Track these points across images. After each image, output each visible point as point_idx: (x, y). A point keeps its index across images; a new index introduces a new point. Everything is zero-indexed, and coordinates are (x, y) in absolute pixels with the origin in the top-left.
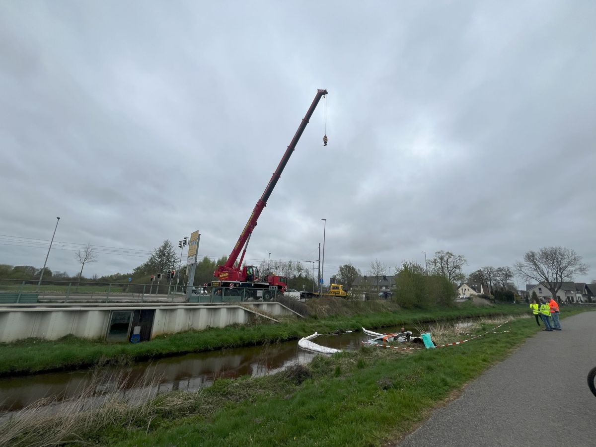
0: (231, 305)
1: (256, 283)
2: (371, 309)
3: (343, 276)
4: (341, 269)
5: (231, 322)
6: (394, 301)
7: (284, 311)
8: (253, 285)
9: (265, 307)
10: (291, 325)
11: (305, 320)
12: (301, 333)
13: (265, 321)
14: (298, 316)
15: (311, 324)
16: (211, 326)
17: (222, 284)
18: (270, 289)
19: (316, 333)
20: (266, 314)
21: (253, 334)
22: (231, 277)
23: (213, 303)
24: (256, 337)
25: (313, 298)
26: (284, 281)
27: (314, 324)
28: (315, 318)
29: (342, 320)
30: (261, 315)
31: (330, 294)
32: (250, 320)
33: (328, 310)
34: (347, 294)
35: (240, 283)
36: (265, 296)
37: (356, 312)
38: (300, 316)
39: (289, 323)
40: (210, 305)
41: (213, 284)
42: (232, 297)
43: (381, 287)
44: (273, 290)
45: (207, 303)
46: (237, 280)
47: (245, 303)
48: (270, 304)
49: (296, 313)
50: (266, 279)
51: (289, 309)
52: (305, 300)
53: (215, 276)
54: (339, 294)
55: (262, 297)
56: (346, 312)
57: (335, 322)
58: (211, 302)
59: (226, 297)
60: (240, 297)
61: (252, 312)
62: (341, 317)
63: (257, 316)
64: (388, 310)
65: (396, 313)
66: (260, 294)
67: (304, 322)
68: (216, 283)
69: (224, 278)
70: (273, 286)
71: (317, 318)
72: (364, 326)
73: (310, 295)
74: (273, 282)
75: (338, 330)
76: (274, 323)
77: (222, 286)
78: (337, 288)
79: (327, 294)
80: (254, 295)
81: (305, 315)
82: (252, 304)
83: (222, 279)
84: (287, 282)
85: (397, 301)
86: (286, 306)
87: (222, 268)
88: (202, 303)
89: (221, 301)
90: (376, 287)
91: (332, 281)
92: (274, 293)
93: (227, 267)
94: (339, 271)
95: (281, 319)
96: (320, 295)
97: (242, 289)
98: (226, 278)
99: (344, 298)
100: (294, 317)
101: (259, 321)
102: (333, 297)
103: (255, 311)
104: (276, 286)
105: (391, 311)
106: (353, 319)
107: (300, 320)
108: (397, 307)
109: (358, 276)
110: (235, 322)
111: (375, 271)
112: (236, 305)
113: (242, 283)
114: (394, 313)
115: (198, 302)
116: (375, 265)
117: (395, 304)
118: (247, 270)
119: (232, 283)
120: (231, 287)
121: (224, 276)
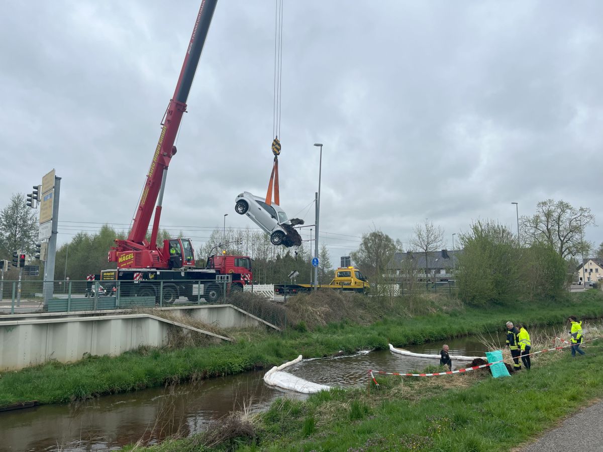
0: (134, 313)
1: (188, 270)
2: (409, 309)
3: (369, 252)
4: (366, 242)
5: (135, 345)
6: (454, 295)
7: (243, 319)
8: (183, 274)
9: (203, 315)
10: (253, 345)
11: (282, 335)
12: (270, 358)
13: (202, 340)
14: (269, 327)
15: (293, 342)
16: (93, 354)
17: (121, 275)
18: (218, 280)
19: (300, 357)
20: (204, 326)
21: (177, 363)
22: (138, 262)
23: (98, 312)
24: (180, 369)
25: (300, 294)
26: (245, 265)
27: (298, 341)
28: (301, 329)
29: (352, 332)
30: (193, 328)
31: (332, 286)
32: (171, 339)
33: (326, 315)
34: (365, 285)
35: (156, 272)
36: (209, 293)
37: (381, 317)
38: (273, 328)
39: (250, 340)
40: (92, 315)
41: (103, 276)
42: (137, 298)
43: (438, 271)
44: (223, 282)
45: (84, 312)
46: (148, 267)
47: (163, 309)
48: (215, 308)
49: (265, 322)
50: (210, 262)
51: (251, 315)
52: (284, 297)
53: (110, 259)
54: (349, 284)
55: (202, 296)
56: (361, 317)
57: (338, 336)
58: (93, 310)
59: (123, 298)
60: (154, 297)
61: (176, 324)
62: (351, 326)
63: (185, 331)
64: (441, 310)
65: (456, 315)
66: (199, 291)
67: (279, 337)
68: (109, 274)
69: (125, 265)
70: (223, 276)
71: (304, 330)
72: (392, 341)
73: (294, 289)
74: (224, 268)
75: (341, 349)
76: (221, 343)
77: (119, 278)
78: (347, 274)
79: (326, 286)
80: (188, 293)
81: (282, 324)
82: (181, 310)
83: (122, 266)
84: (250, 267)
85: (459, 294)
86: (245, 310)
87: (123, 246)
88: (73, 313)
89: (115, 307)
90: (428, 271)
91: (345, 261)
92: (225, 288)
93: (133, 241)
94: (361, 244)
95: (234, 335)
96: (313, 288)
97: (160, 282)
98: (130, 263)
99: (359, 292)
100: (261, 329)
101: (189, 341)
102: (339, 291)
103: (182, 322)
104: (228, 274)
105: (447, 313)
106: (373, 330)
107: (272, 334)
108: (459, 304)
109: (397, 251)
110: (141, 345)
111: (422, 243)
112: (144, 313)
113: (160, 272)
114: (451, 315)
115: (67, 311)
116: (422, 231)
117: (456, 299)
118: (170, 247)
119: (139, 272)
120: (135, 280)
121: (127, 259)
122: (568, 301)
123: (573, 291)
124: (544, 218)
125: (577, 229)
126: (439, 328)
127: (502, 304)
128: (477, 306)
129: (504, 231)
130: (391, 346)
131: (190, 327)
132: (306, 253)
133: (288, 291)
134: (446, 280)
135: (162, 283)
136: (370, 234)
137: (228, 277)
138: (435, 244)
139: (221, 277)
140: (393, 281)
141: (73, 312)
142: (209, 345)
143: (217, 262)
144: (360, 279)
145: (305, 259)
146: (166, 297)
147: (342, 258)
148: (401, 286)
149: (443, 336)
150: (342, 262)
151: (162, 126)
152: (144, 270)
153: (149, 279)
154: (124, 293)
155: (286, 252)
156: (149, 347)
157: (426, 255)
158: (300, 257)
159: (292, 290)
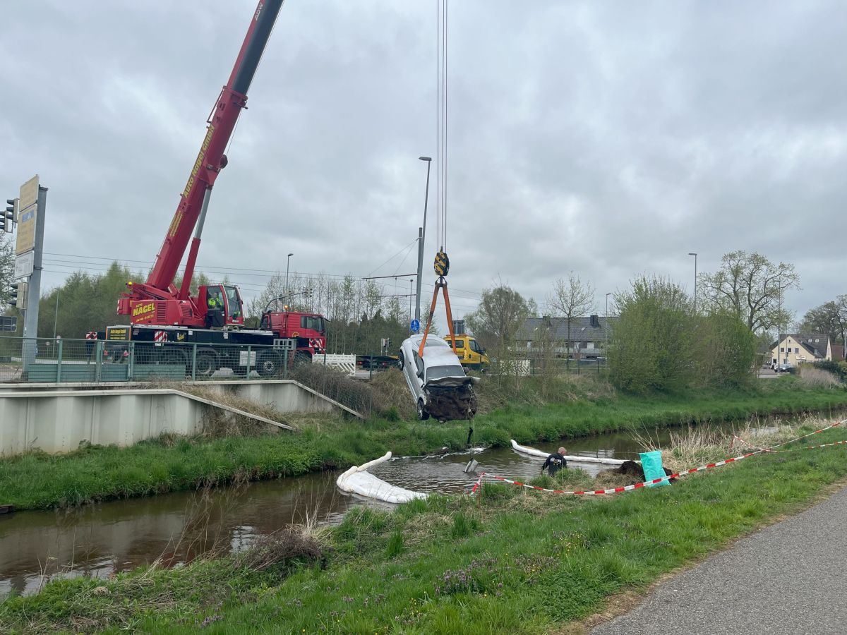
0: (156, 387)
1: (234, 331)
2: (541, 394)
3: (490, 315)
4: (487, 300)
5: (154, 431)
6: (603, 377)
7: (310, 400)
8: (226, 336)
9: (254, 394)
10: (324, 437)
11: (365, 423)
12: (346, 455)
13: (251, 427)
14: (346, 413)
15: (379, 433)
16: (94, 443)
17: (136, 333)
18: (276, 345)
19: (389, 454)
20: (255, 410)
21: (215, 458)
22: (161, 317)
23: (102, 384)
24: (219, 468)
25: (392, 370)
26: (315, 326)
27: (387, 432)
28: (392, 417)
30: (239, 411)
32: (208, 424)
34: (483, 360)
35: (187, 332)
36: (263, 364)
37: (502, 403)
38: (353, 414)
39: (319, 430)
40: (94, 388)
41: (110, 334)
42: (159, 367)
43: (584, 345)
44: (283, 348)
45: (80, 383)
46: (176, 323)
47: (197, 383)
48: (271, 384)
49: (342, 406)
50: (265, 320)
51: (322, 396)
52: (369, 372)
53: (120, 311)
55: (252, 368)
57: (442, 427)
58: (94, 381)
59: (138, 366)
60: (184, 367)
61: (215, 404)
63: (227, 415)
64: (585, 396)
65: (605, 405)
66: (248, 360)
67: (360, 427)
68: (118, 332)
69: (142, 319)
70: (283, 340)
71: (396, 418)
72: (516, 435)
73: (384, 362)
74: (286, 329)
75: (446, 446)
76: (278, 433)
77: (133, 338)
78: (459, 344)
80: (233, 363)
81: (365, 409)
82: (221, 385)
83: (138, 320)
84: (323, 330)
85: (610, 376)
86: (314, 389)
87: (140, 292)
88: (64, 384)
89: (126, 378)
90: (569, 343)
91: (457, 327)
92: (286, 357)
93: (153, 286)
94: (481, 304)
95: (297, 423)
97: (192, 346)
98: (149, 317)
99: (474, 369)
100: (336, 415)
101: (233, 428)
103: (223, 402)
104: (291, 338)
105: (592, 401)
106: (491, 420)
107: (351, 422)
108: (609, 389)
109: (530, 315)
110: (164, 432)
111: (565, 304)
112: (169, 387)
113: (194, 332)
114: (597, 404)
115: (56, 382)
116: (565, 288)
117: (605, 382)
118: (208, 297)
119: (163, 330)
120: (157, 341)
121: (145, 312)
122: (754, 389)
123: (762, 376)
124: (730, 277)
125: (774, 293)
126: (581, 420)
127: (666, 392)
128: (632, 393)
129: (676, 292)
130: (514, 443)
131: (234, 410)
132: (403, 313)
133: (375, 364)
134: (594, 357)
135: (195, 347)
136: (494, 291)
137: (290, 343)
138: (582, 307)
139: (281, 342)
140: (522, 356)
142: (262, 434)
143: (276, 321)
144: (476, 351)
145: (401, 322)
146: (201, 367)
148: (532, 362)
149: (585, 431)
151: (209, 125)
152: (170, 327)
153: (177, 340)
154: (141, 360)
155: (375, 311)
156: (175, 435)
157: (569, 322)
158: (395, 319)
159: (381, 363)
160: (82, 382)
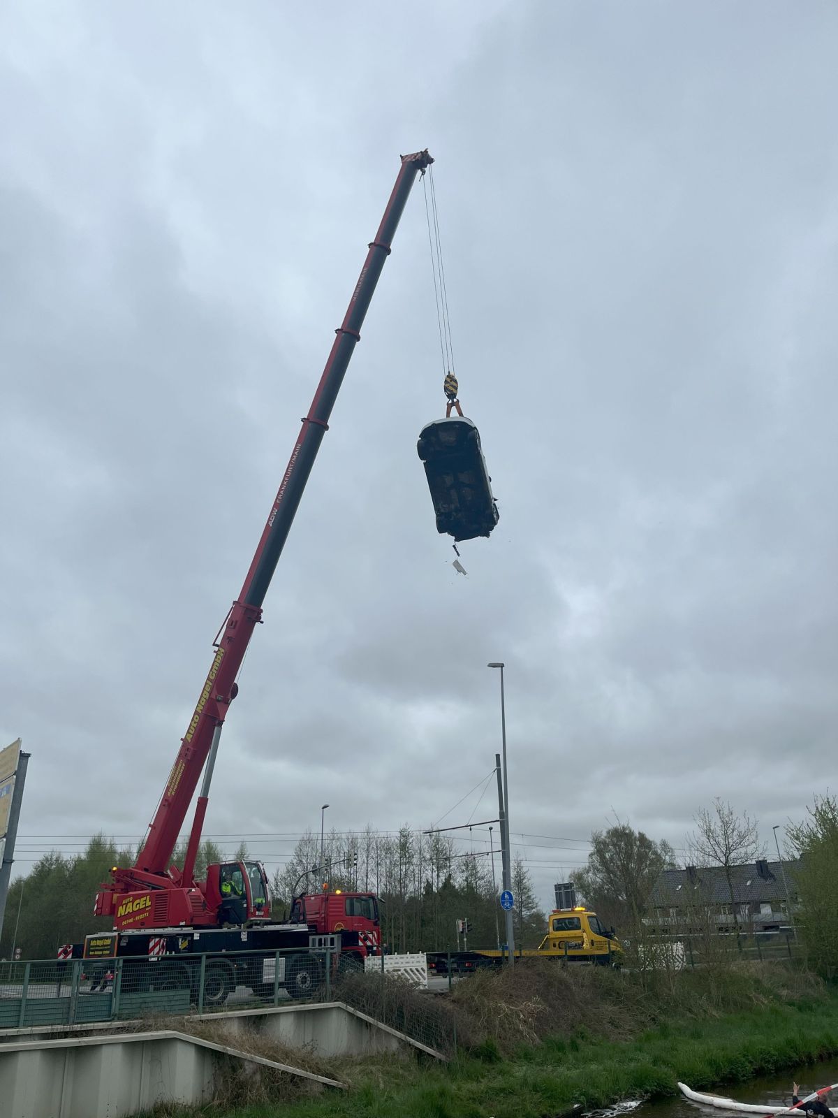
1: (255, 928)
2: (710, 998)
3: (608, 871)
4: (600, 847)
5: (147, 1101)
6: (799, 962)
7: (366, 1034)
8: (244, 937)
9: (286, 1030)
10: (390, 1097)
11: (450, 1069)
13: (283, 1087)
14: (420, 1053)
15: (473, 1086)
17: (123, 944)
18: (313, 948)
20: (287, 1056)
22: (159, 915)
23: (77, 1027)
25: (480, 974)
26: (366, 912)
27: (484, 1084)
28: (489, 1055)
29: (595, 1058)
30: (265, 1061)
31: (545, 953)
32: (220, 1087)
33: (538, 1019)
34: (613, 948)
35: (192, 935)
36: (295, 978)
37: (653, 1019)
38: (429, 1055)
39: (382, 1086)
40: (66, 1035)
41: (89, 946)
42: (154, 995)
43: (756, 909)
44: (323, 951)
45: (49, 1027)
46: (182, 923)
47: (205, 1016)
48: (309, 1011)
49: (412, 1041)
50: (297, 909)
51: (382, 1026)
52: (447, 980)
53: (99, 911)
54: (580, 946)
55: (281, 985)
56: (612, 1022)
57: (569, 1069)
58: (67, 1023)
59: (127, 996)
60: (188, 992)
61: (231, 1051)
62: (594, 1044)
63: (249, 1068)
64: (778, 997)
65: (811, 1009)
66: (276, 974)
67: (442, 1076)
68: (100, 943)
69: (131, 920)
70: (323, 937)
71: (496, 1056)
72: (685, 1074)
73: (468, 962)
74: (326, 920)
75: (578, 1102)
76: (322, 1093)
77: (121, 951)
78: (572, 924)
79: (534, 953)
80: (252, 978)
81: (447, 1045)
82: (239, 1018)
83: (124, 923)
84: (377, 916)
85: (809, 960)
86: (370, 1015)
87: (126, 880)
88: (27, 1030)
89: (109, 1016)
90: (734, 907)
91: (565, 894)
92: (328, 965)
93: (146, 870)
94: (591, 855)
95: (348, 1075)
96: (507, 958)
97: (200, 958)
98: (142, 916)
99: (603, 964)
100: (405, 1058)
101: (258, 1090)
102: (560, 962)
103: (241, 1046)
104: (333, 933)
105: (791, 1004)
106: (641, 1050)
107: (429, 1069)
108: (813, 982)
109: (666, 868)
110: (159, 1101)
111: (716, 848)
112: (167, 1027)
113: (201, 934)
114: (800, 1009)
115: (17, 1027)
116: (712, 825)
117: (804, 972)
118: (222, 880)
119: (160, 936)
120: (152, 954)
121: (135, 909)
126: (780, 1039)
130: (686, 1089)
131: (258, 1059)
132: (483, 878)
133: (455, 966)
134: (773, 927)
135: (204, 959)
136: (608, 833)
137: (332, 940)
138: (743, 850)
139: (320, 940)
140: (665, 934)
141: (29, 1029)
142: (298, 1098)
143: (312, 903)
144: (600, 934)
145: (482, 892)
146: (211, 990)
147: (558, 887)
148: (688, 947)
149: (790, 1058)
150: (558, 896)
151: (216, 649)
152: (169, 930)
153: (178, 951)
154: (129, 986)
155: (443, 878)
156: (175, 1106)
157: (728, 875)
158: (473, 889)
159: (464, 964)
160: (52, 1025)
